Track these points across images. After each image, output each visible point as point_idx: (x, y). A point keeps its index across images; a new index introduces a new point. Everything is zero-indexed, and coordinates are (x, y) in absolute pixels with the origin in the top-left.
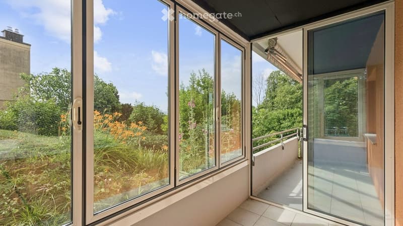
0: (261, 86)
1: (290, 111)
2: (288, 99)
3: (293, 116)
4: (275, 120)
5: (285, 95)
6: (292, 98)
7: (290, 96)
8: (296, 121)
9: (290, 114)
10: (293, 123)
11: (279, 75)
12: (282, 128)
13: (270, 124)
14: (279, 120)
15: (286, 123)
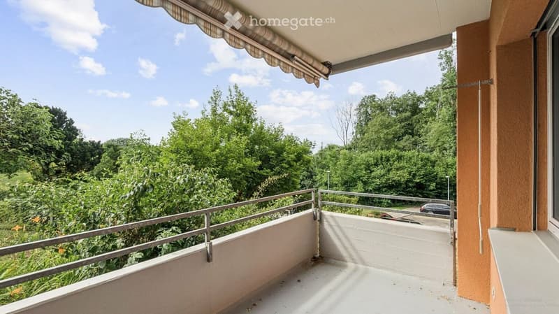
0: (348, 117)
1: (385, 153)
2: (382, 135)
3: (388, 160)
4: (363, 166)
5: (379, 129)
6: (387, 134)
7: (385, 131)
8: (393, 167)
9: (384, 157)
10: (389, 171)
11: (374, 101)
12: (372, 179)
13: (355, 172)
14: (368, 167)
15: (379, 171)
